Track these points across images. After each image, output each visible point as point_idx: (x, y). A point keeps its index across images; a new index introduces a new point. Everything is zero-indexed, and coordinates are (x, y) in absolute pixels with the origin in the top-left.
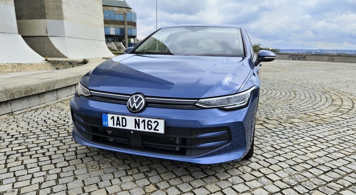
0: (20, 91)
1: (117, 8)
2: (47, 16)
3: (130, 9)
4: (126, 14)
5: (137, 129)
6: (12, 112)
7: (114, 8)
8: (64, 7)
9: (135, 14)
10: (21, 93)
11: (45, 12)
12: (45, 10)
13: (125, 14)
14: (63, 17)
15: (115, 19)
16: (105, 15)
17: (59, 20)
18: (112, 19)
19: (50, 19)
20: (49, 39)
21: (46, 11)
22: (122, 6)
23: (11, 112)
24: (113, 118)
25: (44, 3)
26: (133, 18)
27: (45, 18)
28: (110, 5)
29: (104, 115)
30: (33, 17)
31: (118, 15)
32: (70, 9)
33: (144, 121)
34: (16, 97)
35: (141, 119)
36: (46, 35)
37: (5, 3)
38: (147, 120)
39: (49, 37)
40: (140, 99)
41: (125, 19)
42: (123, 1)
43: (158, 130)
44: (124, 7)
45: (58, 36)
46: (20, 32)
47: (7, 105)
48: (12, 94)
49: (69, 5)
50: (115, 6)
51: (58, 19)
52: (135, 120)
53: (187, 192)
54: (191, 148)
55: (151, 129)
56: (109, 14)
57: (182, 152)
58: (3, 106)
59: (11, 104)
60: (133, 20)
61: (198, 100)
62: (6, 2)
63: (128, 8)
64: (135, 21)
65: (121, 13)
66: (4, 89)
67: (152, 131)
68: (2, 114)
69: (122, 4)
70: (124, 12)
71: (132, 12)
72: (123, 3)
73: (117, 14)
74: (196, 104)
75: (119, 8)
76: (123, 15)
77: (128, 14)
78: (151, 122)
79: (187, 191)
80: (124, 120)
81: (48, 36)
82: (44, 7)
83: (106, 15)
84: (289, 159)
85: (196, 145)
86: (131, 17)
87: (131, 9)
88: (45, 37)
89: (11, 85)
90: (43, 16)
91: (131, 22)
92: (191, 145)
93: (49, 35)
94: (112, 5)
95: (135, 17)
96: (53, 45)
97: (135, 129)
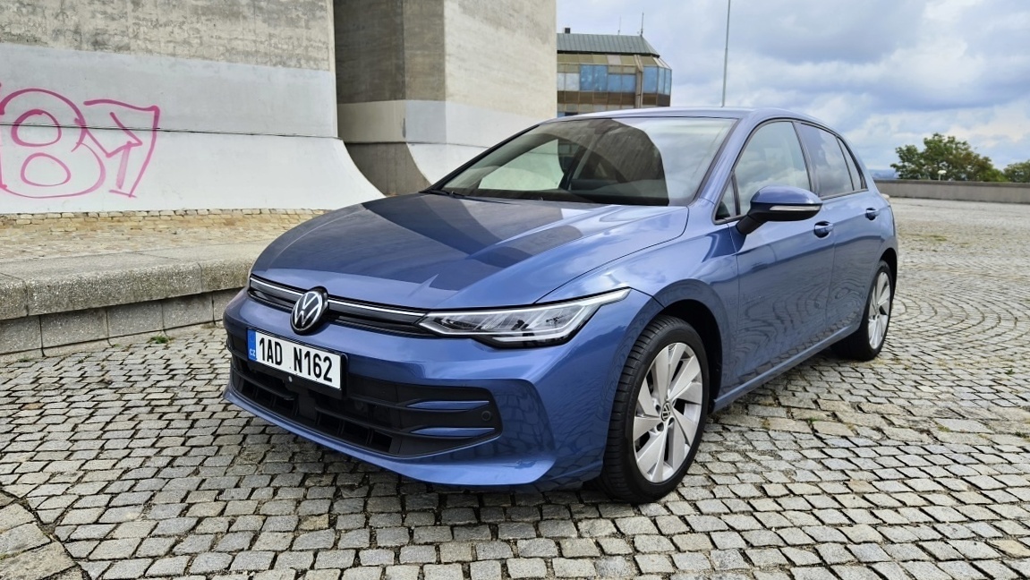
0: (233, 273)
1: (618, 57)
2: (408, 92)
3: (655, 59)
4: (641, 72)
5: (297, 373)
6: (214, 321)
7: (609, 57)
8: (450, 67)
9: (668, 71)
10: (236, 278)
11: (403, 82)
12: (403, 76)
13: (638, 73)
14: (444, 93)
15: (609, 89)
16: (583, 80)
17: (435, 100)
18: (600, 89)
19: (415, 99)
20: (408, 150)
21: (407, 79)
22: (633, 51)
23: (211, 319)
24: (262, 341)
25: (403, 59)
26: (660, 82)
27: (403, 98)
28: (599, 50)
29: (250, 333)
30: (377, 95)
31: (617, 77)
32: (466, 70)
33: (308, 354)
34: (223, 288)
35: (305, 350)
36: (402, 140)
37: (315, 67)
38: (313, 352)
39: (409, 146)
40: (316, 302)
41: (639, 87)
42: (636, 37)
43: (330, 380)
44: (637, 54)
45: (430, 141)
46: (342, 132)
47: (204, 305)
48: (214, 279)
49: (463, 60)
50: (613, 51)
51: (431, 99)
52: (295, 349)
53: (387, 548)
54: (402, 436)
55: (318, 376)
56: (593, 77)
57: (381, 444)
58: (196, 305)
59: (213, 302)
60: (660, 90)
61: (427, 313)
62: (317, 65)
63: (649, 55)
64: (667, 92)
65: (626, 70)
66: (198, 267)
67: (321, 380)
68: (191, 322)
69: (632, 45)
70: (637, 67)
71: (660, 65)
72: (635, 41)
73: (615, 74)
74: (421, 324)
75: (623, 57)
76: (633, 77)
77: (649, 72)
78: (320, 359)
79: (389, 545)
80: (278, 347)
81: (405, 143)
82: (404, 69)
83: (586, 81)
84: (770, 529)
85: (412, 428)
86: (656, 79)
87: (658, 57)
88: (400, 146)
89: (214, 260)
90: (398, 92)
91: (656, 94)
92: (401, 427)
93: (408, 139)
94: (604, 51)
95: (668, 80)
96: (415, 165)
97: (294, 373)
